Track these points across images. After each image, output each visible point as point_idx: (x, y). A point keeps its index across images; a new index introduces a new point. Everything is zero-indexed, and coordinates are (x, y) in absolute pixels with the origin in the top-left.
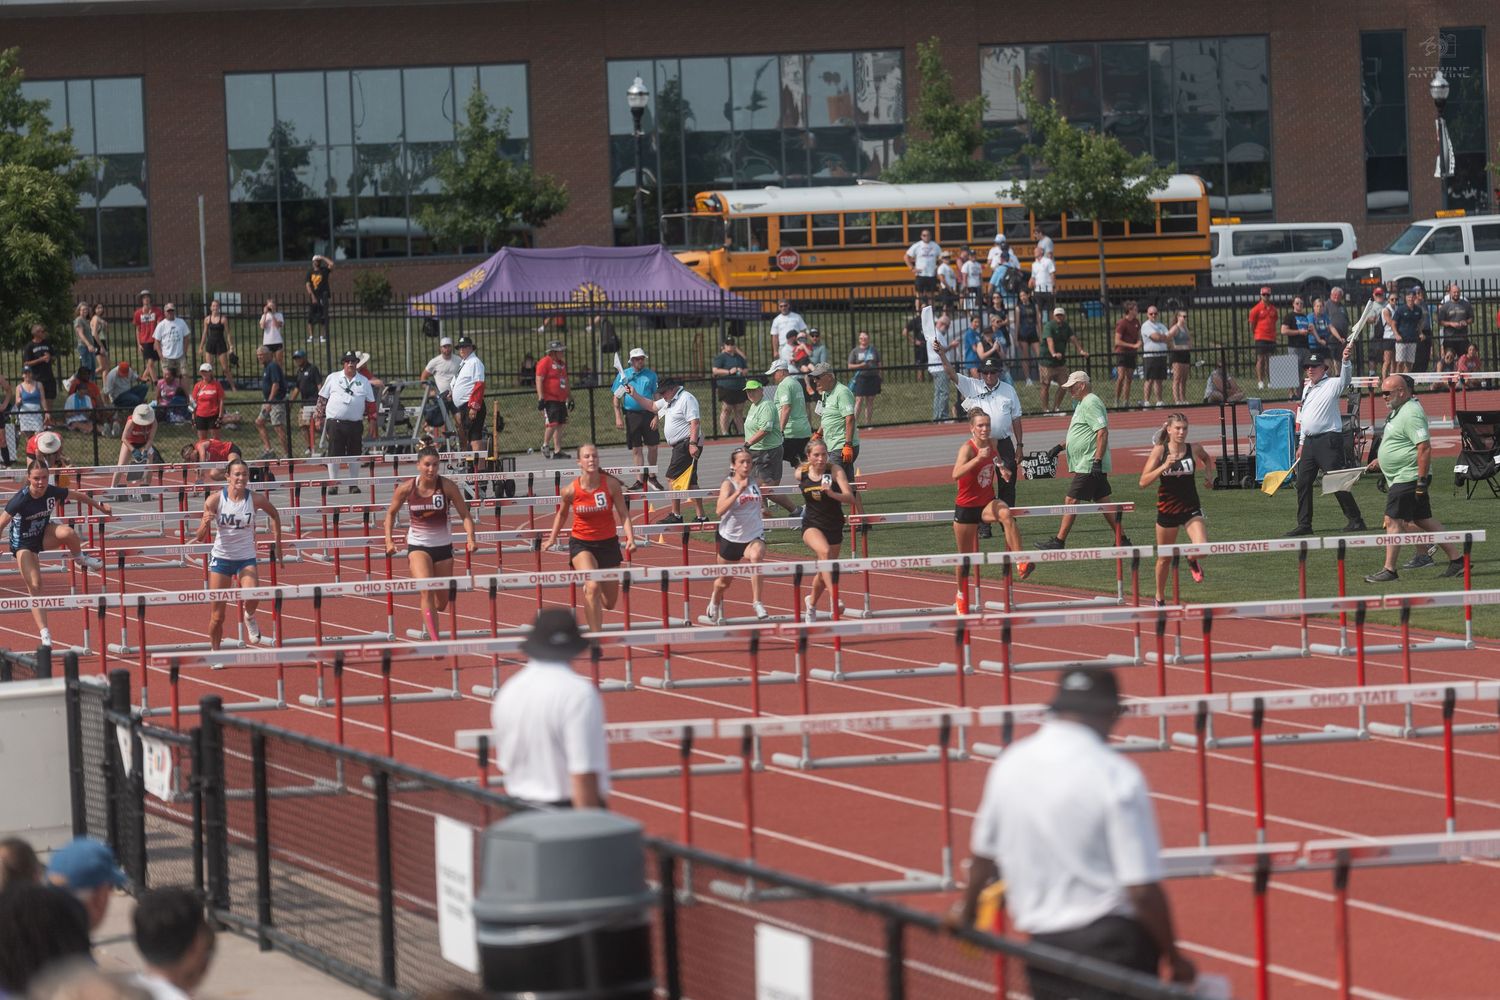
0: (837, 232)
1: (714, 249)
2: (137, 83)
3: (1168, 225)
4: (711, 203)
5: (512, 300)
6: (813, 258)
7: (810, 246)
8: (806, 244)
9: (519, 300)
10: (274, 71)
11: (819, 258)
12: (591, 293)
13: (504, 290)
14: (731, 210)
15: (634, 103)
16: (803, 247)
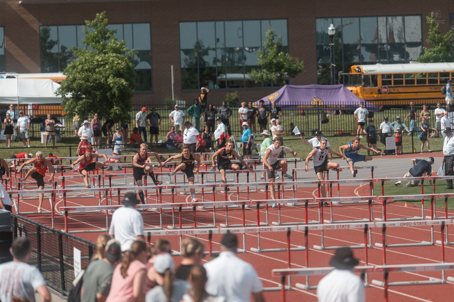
0: (403, 80)
1: (358, 86)
2: (148, 25)
4: (357, 69)
5: (289, 104)
6: (394, 89)
7: (393, 85)
8: (391, 84)
9: (292, 104)
10: (197, 21)
11: (396, 90)
12: (318, 102)
13: (286, 100)
14: (364, 72)
15: (330, 33)
16: (390, 86)
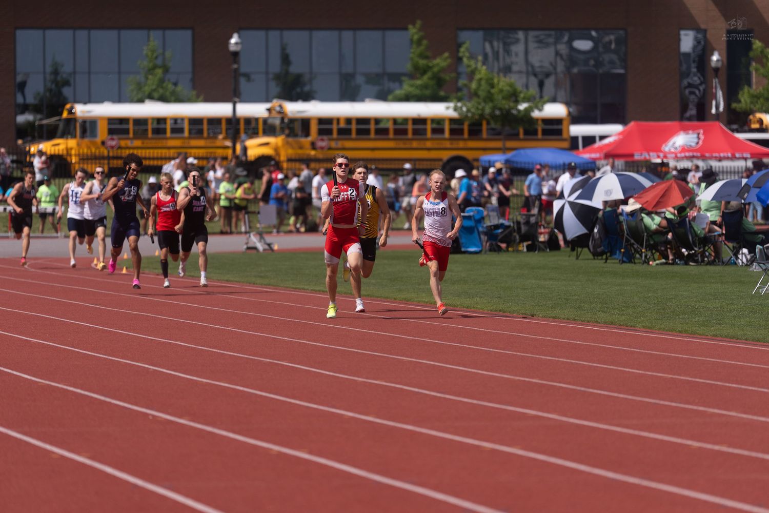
0: (352, 129)
3: (545, 132)
6: (337, 143)
7: (335, 135)
8: (332, 135)
10: (44, 28)
11: (340, 144)
14: (289, 114)
15: (232, 48)
16: (330, 137)
